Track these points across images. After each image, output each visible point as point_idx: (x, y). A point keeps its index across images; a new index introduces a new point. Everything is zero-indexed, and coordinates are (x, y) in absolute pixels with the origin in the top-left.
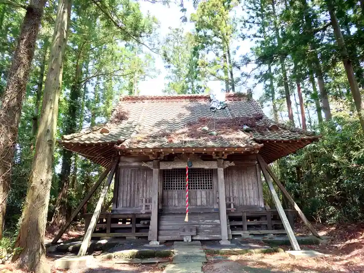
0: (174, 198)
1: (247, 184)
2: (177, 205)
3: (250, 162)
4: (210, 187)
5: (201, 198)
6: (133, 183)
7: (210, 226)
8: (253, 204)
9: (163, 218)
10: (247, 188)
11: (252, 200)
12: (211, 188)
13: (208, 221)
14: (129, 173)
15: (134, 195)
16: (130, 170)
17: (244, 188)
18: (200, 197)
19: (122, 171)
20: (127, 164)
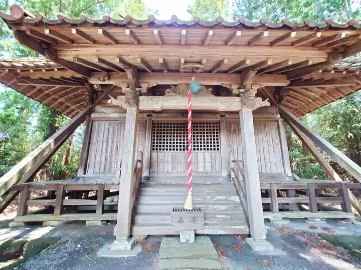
0: (166, 161)
1: (265, 145)
2: (170, 171)
3: (270, 116)
4: (216, 148)
5: (204, 162)
6: (110, 141)
7: (224, 207)
8: (275, 171)
9: (145, 191)
10: (266, 150)
11: (273, 166)
12: (218, 149)
13: (220, 198)
14: (107, 127)
15: (111, 156)
16: (107, 123)
17: (262, 150)
18: (202, 160)
19: (96, 124)
20: (103, 115)
